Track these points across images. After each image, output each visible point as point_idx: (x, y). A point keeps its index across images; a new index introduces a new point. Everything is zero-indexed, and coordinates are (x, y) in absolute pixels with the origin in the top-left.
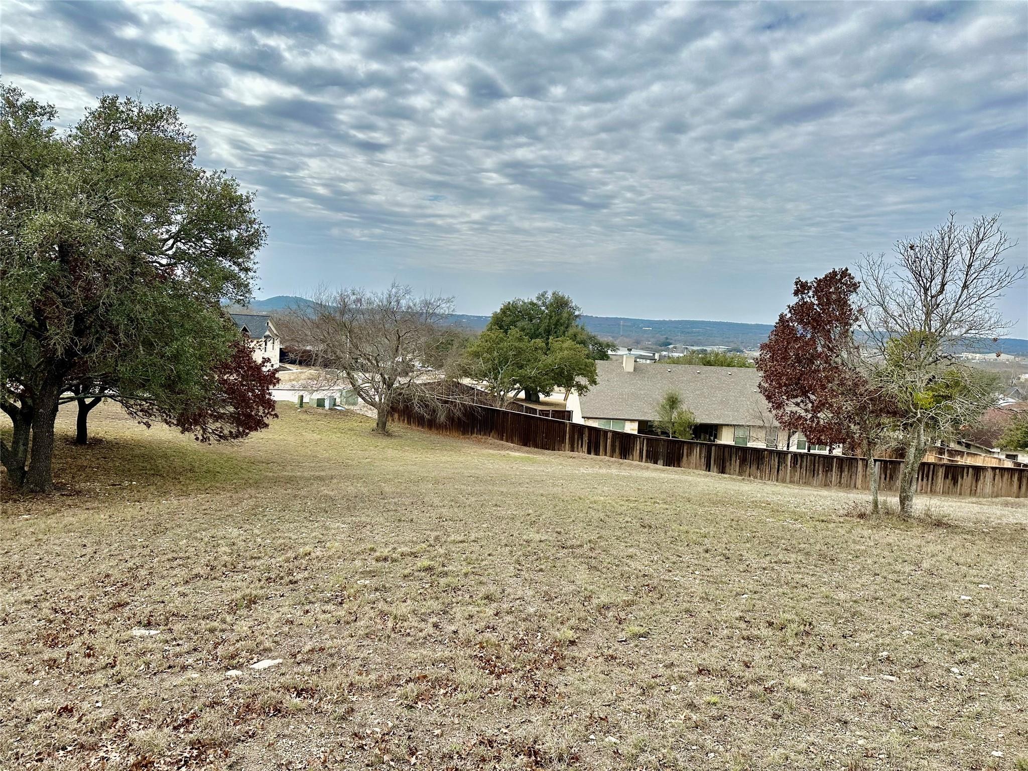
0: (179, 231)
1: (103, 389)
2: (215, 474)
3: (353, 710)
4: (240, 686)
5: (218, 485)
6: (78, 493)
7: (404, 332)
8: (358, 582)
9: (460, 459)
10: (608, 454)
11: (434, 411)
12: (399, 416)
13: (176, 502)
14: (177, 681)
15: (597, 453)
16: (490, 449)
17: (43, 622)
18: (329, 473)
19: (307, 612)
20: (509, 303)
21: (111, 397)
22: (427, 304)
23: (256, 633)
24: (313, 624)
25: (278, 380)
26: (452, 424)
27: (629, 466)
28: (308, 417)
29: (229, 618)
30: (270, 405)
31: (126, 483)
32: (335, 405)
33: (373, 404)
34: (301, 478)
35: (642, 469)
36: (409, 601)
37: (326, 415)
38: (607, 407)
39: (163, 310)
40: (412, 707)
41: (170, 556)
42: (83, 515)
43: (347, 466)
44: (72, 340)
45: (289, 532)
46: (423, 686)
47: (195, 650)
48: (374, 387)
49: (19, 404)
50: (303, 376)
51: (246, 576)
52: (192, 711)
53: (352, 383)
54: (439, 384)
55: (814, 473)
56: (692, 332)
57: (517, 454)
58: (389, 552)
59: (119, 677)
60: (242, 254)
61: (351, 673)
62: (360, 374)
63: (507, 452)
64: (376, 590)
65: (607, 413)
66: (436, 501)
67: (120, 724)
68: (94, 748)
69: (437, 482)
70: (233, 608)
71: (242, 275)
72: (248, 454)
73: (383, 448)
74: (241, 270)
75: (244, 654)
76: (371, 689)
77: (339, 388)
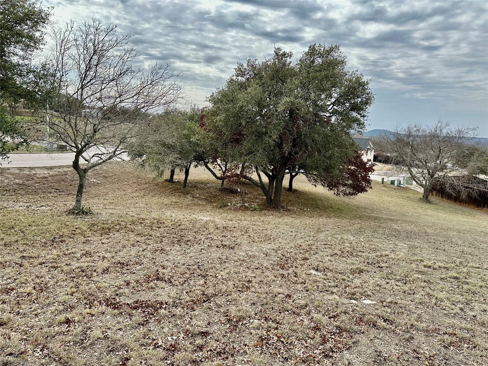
0: (336, 101)
1: (299, 170)
2: (341, 210)
3: (413, 338)
4: (357, 308)
5: (343, 215)
6: (289, 210)
7: (443, 148)
8: (414, 275)
9: (474, 221)
11: (459, 192)
12: (436, 193)
13: (326, 220)
14: (331, 297)
17: (279, 259)
18: (396, 218)
19: (388, 283)
21: (302, 173)
22: (460, 131)
23: (364, 286)
24: (392, 290)
25: (374, 170)
26: (470, 201)
28: (386, 189)
29: (351, 276)
30: (369, 182)
31: (306, 209)
32: (400, 184)
33: (422, 185)
34: (382, 218)
36: (444, 293)
37: (395, 189)
39: (326, 136)
40: (446, 347)
41: (325, 243)
42: (291, 220)
43: (405, 216)
44: (291, 149)
45: (378, 243)
46: (454, 339)
47: (337, 286)
48: (423, 176)
49: (271, 174)
50: (385, 168)
51: (358, 259)
52: (336, 313)
53: (410, 173)
54: (463, 177)
58: (431, 264)
59: (307, 289)
60: (362, 109)
61: (412, 319)
62: (415, 169)
64: (425, 281)
66: (460, 242)
67: (308, 308)
68: (298, 315)
69: (459, 232)
70: (353, 272)
71: (362, 119)
72: (356, 203)
73: (426, 209)
74: (361, 117)
75: (358, 294)
76: (423, 330)
77: (403, 175)
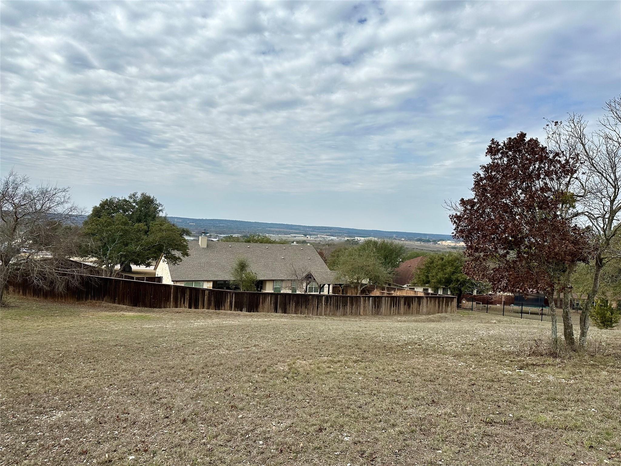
9: (82, 323)
10: (206, 306)
11: (53, 283)
12: (15, 289)
15: (196, 307)
16: (106, 311)
20: (107, 200)
26: (70, 293)
27: (225, 315)
35: (236, 316)
38: (190, 273)
55: (337, 307)
56: (220, 226)
57: (131, 314)
63: (121, 313)
65: (191, 277)
